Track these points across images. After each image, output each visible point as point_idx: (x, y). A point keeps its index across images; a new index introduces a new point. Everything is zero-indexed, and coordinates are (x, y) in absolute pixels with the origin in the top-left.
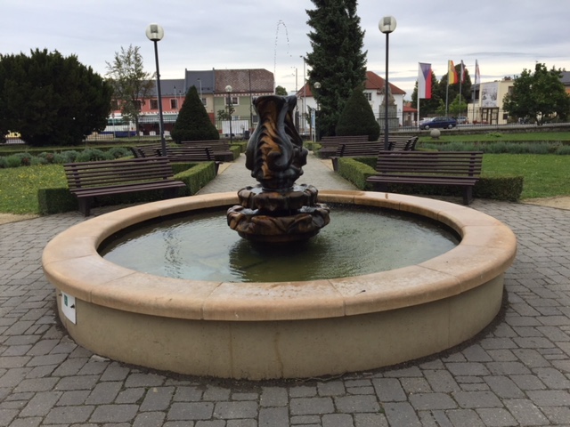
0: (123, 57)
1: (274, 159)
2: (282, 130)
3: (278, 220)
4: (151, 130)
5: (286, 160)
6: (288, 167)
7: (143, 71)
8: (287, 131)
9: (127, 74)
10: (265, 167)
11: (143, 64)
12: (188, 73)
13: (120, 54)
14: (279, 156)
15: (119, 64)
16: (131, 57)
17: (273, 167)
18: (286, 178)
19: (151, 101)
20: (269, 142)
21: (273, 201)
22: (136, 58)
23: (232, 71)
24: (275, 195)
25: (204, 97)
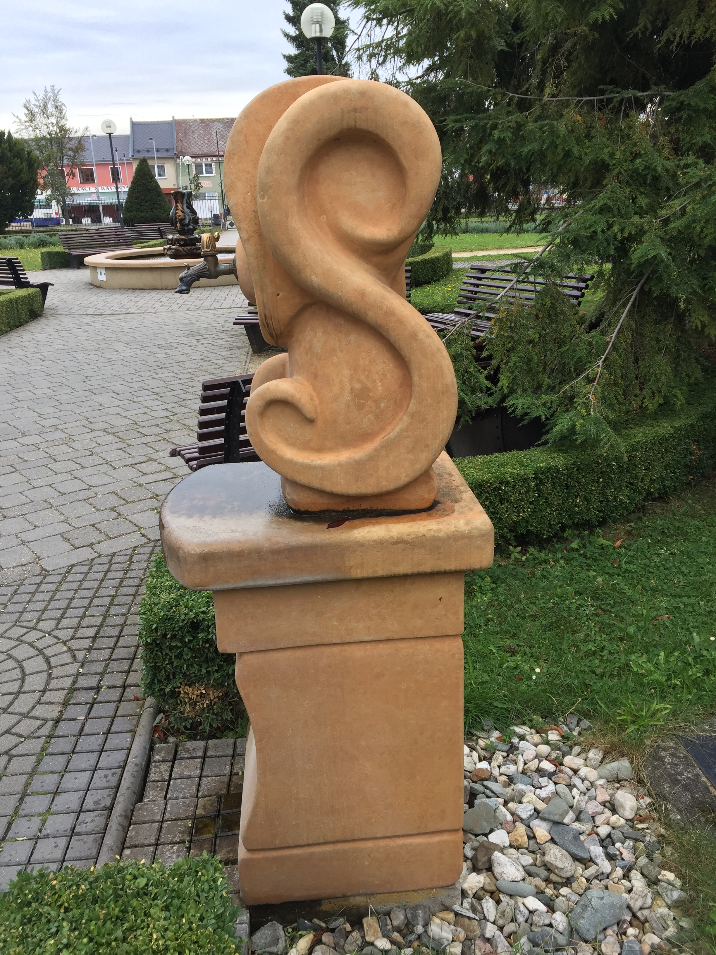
0: (37, 106)
1: (182, 220)
2: (185, 207)
3: (185, 248)
4: (84, 216)
5: (187, 221)
6: (189, 224)
7: (68, 126)
8: (188, 207)
9: (44, 132)
10: (178, 225)
11: (68, 116)
12: (134, 125)
13: (33, 102)
14: (184, 219)
15: (32, 116)
16: (49, 105)
17: (182, 225)
18: (189, 230)
19: (81, 171)
20: (180, 213)
21: (182, 240)
22: (56, 108)
23: (202, 121)
24: (183, 237)
25: (161, 162)
